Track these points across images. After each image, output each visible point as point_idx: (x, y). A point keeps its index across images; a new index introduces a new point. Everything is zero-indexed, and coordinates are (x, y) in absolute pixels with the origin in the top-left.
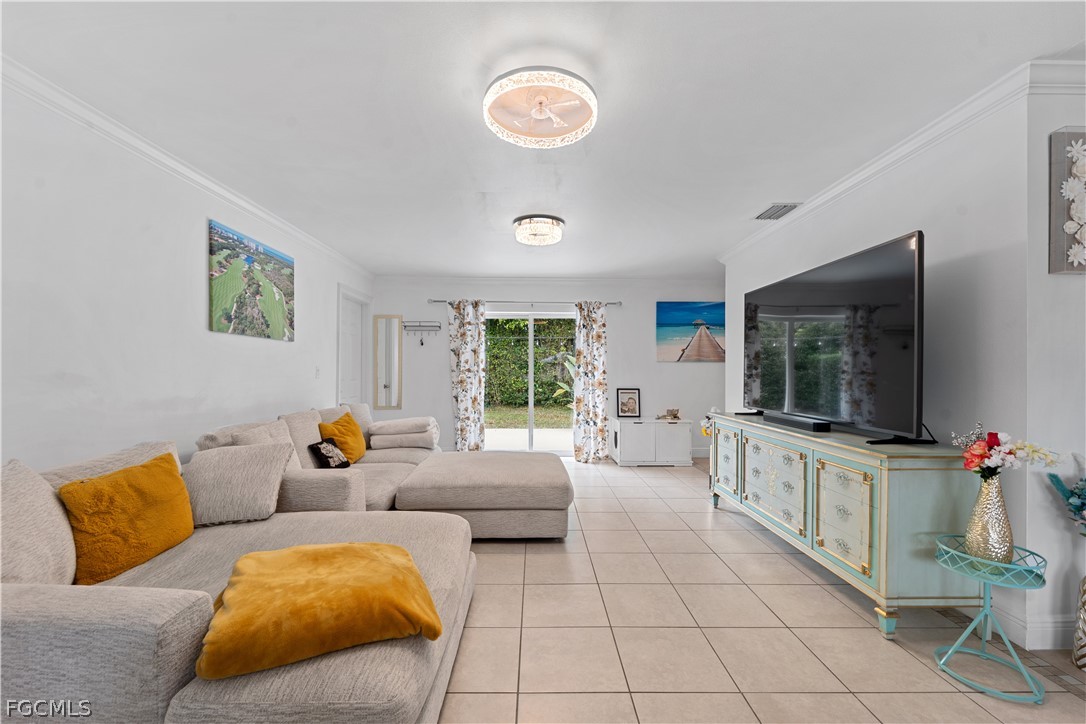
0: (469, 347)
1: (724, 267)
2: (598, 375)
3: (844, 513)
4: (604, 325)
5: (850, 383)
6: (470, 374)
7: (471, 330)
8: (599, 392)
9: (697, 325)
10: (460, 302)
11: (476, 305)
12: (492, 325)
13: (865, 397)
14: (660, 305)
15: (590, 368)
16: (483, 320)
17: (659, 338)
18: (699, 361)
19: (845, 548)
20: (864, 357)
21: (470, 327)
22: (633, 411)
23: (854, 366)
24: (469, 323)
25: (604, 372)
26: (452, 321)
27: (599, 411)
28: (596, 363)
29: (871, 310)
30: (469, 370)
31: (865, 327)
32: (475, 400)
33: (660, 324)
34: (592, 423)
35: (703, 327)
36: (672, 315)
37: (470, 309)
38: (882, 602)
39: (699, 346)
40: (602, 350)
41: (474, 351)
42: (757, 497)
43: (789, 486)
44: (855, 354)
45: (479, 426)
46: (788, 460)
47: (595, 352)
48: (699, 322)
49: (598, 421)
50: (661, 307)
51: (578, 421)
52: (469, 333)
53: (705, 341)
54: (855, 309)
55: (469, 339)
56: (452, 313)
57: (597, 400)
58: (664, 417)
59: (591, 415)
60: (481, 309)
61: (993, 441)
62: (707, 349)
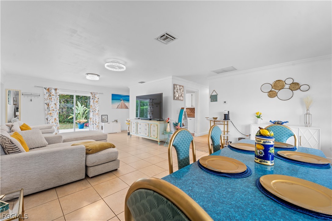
0: (53, 103)
1: (129, 89)
2: (97, 112)
3: (154, 131)
4: (98, 99)
5: (150, 113)
6: (54, 111)
7: (54, 98)
8: (97, 116)
9: (121, 100)
10: (49, 88)
11: (56, 90)
12: (62, 96)
13: (152, 116)
14: (112, 94)
15: (94, 110)
16: (58, 94)
17: (112, 103)
18: (121, 108)
19: (154, 136)
20: (152, 108)
21: (53, 96)
22: (106, 120)
23: (150, 110)
24: (53, 95)
25: (98, 111)
26: (45, 94)
27: (97, 121)
28: (96, 108)
29: (153, 100)
30: (53, 110)
31: (152, 103)
32: (55, 119)
33: (112, 99)
34: (95, 124)
35: (122, 101)
36: (115, 97)
37: (53, 91)
38: (159, 141)
39: (122, 105)
40: (98, 105)
41: (55, 104)
42: (140, 133)
43: (146, 129)
44: (150, 108)
45: (57, 127)
46: (146, 125)
47: (96, 106)
48: (122, 99)
49: (97, 124)
50: (113, 95)
51: (90, 124)
52: (52, 98)
53: (123, 104)
54: (150, 99)
55: (53, 100)
56: (45, 91)
57: (97, 118)
58: (114, 122)
59: (94, 122)
60: (58, 91)
61: (169, 119)
62: (123, 106)
